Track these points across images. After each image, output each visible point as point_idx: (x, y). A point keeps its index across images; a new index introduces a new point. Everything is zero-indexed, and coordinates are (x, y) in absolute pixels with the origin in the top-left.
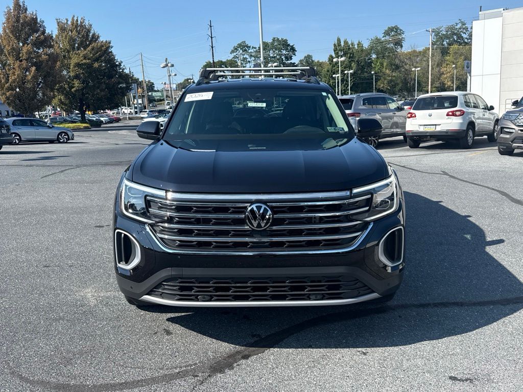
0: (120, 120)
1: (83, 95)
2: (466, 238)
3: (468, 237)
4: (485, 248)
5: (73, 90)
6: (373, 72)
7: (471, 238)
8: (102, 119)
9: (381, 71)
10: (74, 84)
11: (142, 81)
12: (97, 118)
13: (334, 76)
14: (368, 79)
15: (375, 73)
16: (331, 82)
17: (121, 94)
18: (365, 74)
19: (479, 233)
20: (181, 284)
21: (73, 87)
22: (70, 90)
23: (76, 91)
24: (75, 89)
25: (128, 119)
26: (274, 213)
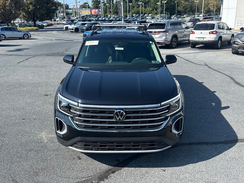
0: (53, 25)
1: (34, 12)
2: (213, 105)
3: (214, 104)
4: (220, 111)
5: (29, 10)
6: (176, 2)
7: (215, 105)
8: (44, 24)
9: (180, 1)
10: (30, 7)
11: (63, 4)
12: (42, 24)
13: (157, 3)
14: (173, 6)
15: (177, 3)
16: (156, 6)
17: (53, 12)
18: (172, 3)
19: (218, 102)
20: (85, 144)
21: (30, 9)
22: (28, 10)
23: (31, 11)
24: (30, 10)
25: (56, 24)
26: (126, 114)
